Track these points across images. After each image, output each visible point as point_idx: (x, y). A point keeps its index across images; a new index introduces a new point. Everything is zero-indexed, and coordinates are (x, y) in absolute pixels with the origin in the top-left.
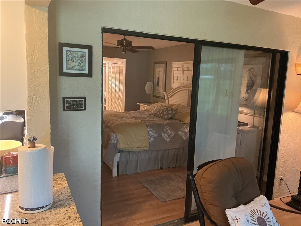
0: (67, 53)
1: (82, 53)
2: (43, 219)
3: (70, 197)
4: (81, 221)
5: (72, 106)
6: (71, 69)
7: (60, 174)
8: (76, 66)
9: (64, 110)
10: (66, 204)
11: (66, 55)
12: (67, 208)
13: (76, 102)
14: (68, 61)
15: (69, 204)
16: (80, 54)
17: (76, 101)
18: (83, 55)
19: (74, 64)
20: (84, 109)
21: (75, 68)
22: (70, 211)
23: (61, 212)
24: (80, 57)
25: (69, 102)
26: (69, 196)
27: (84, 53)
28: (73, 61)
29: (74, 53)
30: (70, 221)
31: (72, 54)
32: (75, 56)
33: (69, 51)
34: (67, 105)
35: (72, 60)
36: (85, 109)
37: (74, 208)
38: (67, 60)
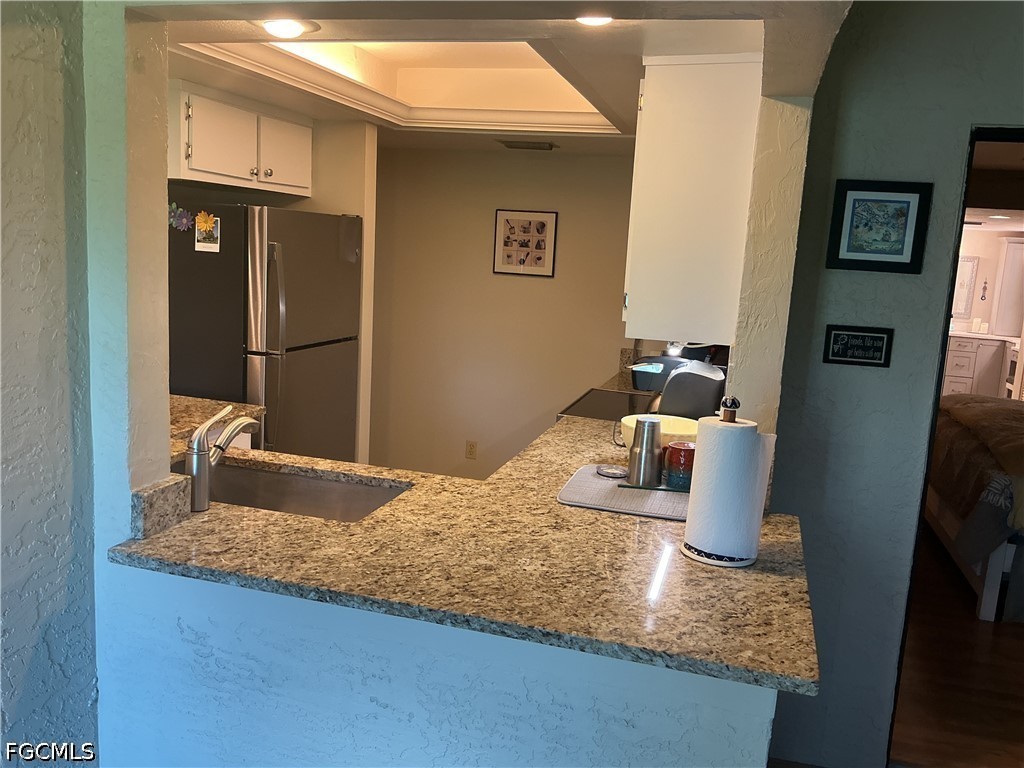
0: (857, 205)
1: (898, 206)
2: (729, 579)
3: (798, 563)
4: (809, 608)
5: (850, 352)
6: (860, 249)
7: (790, 517)
8: (875, 240)
9: (826, 360)
10: (786, 571)
11: (853, 211)
12: (784, 579)
13: (864, 342)
14: (857, 227)
15: (791, 574)
16: (891, 209)
17: (863, 337)
18: (901, 210)
19: (873, 235)
20: (882, 362)
21: (873, 248)
22: (791, 585)
23: (769, 580)
24: (893, 217)
25: (843, 339)
26: (798, 560)
27: (905, 205)
28: (871, 229)
29: (876, 205)
30: (785, 600)
31: (869, 210)
32: (878, 213)
33: (864, 200)
34: (836, 348)
35: (866, 225)
36: (887, 364)
37: (801, 582)
38: (855, 224)
